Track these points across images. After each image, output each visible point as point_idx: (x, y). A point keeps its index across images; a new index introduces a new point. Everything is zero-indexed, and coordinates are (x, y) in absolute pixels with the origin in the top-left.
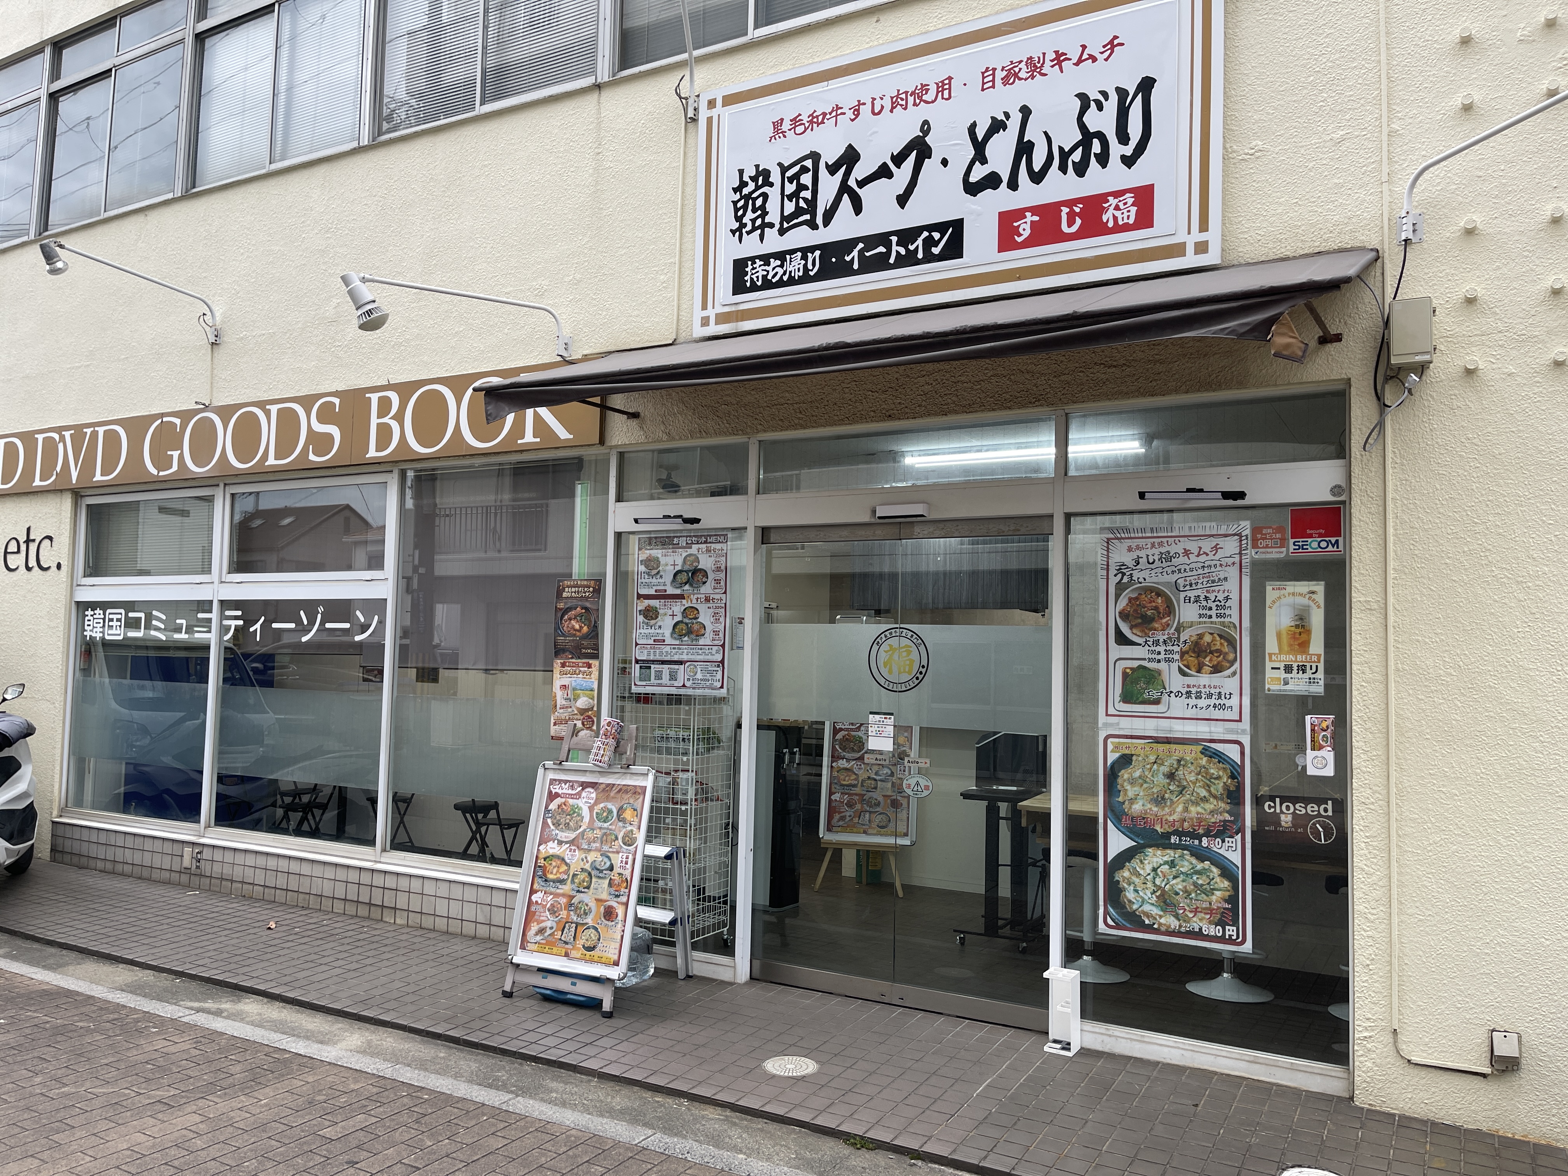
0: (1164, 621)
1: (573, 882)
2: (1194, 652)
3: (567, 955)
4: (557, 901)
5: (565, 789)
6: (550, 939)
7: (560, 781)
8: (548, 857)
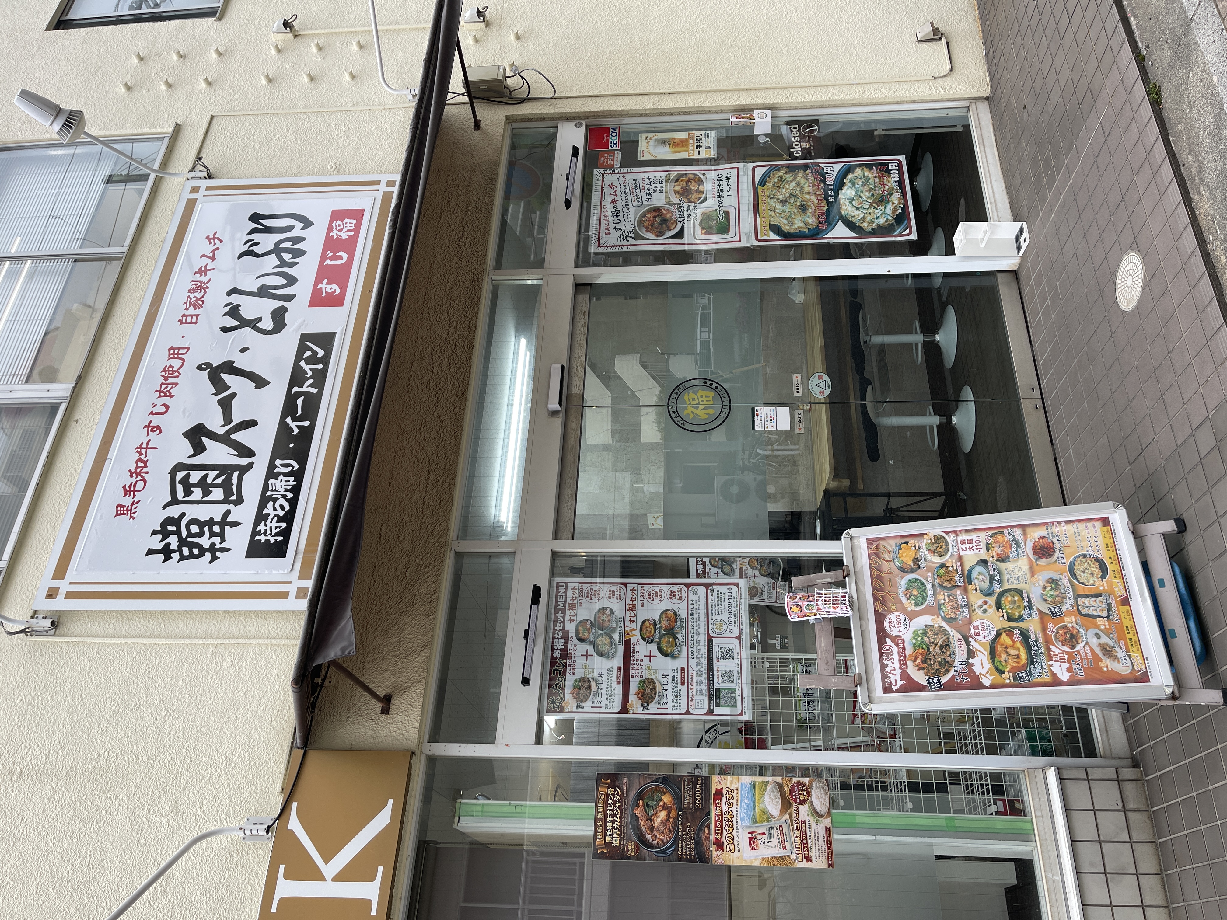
0: (664, 212)
1: (1020, 619)
2: (688, 195)
3: (1126, 601)
4: (1056, 636)
5: (894, 664)
6: (1114, 634)
7: (884, 676)
8: (997, 669)
